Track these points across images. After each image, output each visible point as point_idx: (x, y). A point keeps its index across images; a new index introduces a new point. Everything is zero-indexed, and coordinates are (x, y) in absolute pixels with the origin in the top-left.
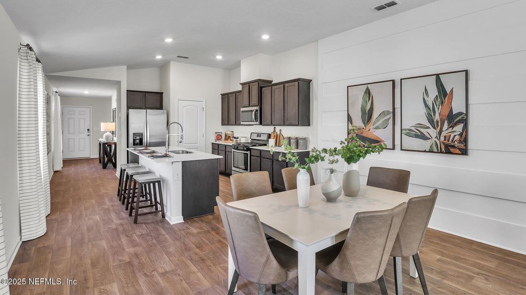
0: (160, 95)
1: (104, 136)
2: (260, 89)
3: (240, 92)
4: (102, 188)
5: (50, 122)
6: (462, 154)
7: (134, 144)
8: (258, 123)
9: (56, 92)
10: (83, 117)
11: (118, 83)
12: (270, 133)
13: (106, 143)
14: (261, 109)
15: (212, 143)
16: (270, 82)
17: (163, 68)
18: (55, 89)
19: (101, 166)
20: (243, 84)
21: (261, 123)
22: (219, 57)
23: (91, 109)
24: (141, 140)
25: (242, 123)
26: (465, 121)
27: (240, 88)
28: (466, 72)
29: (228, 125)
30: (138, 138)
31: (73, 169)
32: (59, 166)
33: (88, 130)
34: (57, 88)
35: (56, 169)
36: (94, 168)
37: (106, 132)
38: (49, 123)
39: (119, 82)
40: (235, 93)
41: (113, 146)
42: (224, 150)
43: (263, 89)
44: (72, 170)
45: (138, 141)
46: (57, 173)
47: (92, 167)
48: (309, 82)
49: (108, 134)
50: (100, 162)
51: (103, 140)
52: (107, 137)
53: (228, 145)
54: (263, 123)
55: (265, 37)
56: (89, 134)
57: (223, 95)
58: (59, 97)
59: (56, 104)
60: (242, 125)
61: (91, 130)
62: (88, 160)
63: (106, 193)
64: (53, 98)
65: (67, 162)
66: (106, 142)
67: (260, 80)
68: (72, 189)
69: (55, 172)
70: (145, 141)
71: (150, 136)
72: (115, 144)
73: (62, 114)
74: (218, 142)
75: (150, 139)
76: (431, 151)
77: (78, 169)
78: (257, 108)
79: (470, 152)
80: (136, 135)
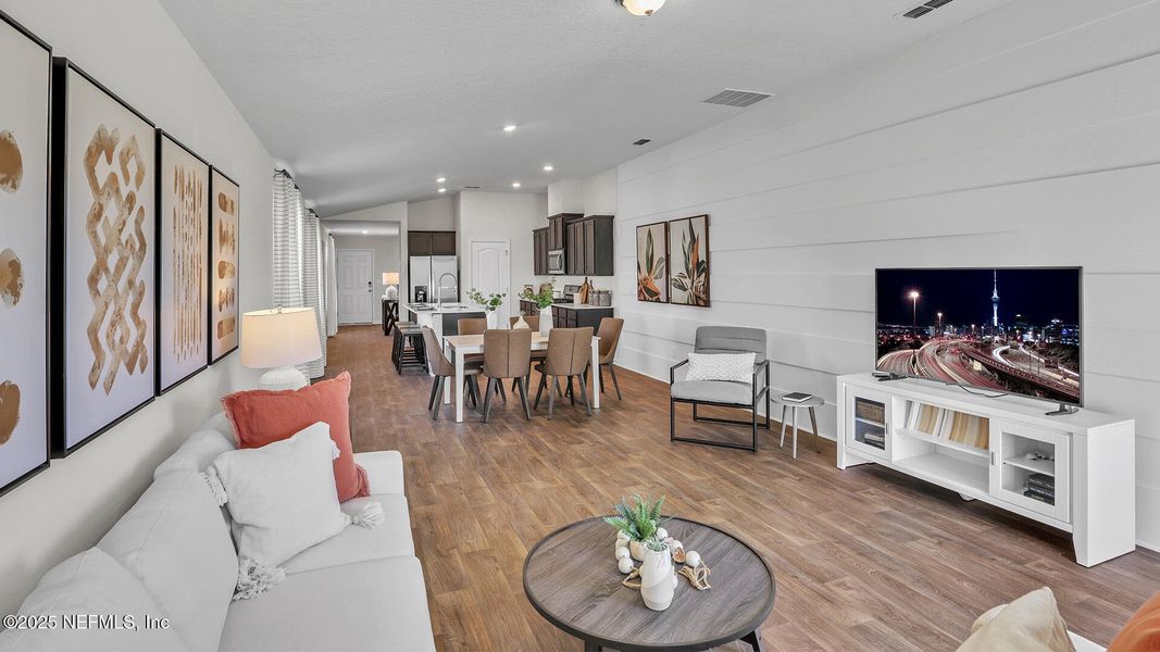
0: (452, 234)
1: (387, 292)
2: (565, 226)
3: (548, 229)
6: (705, 306)
8: (562, 272)
9: (330, 234)
10: (363, 260)
12: (579, 285)
13: (389, 301)
14: (566, 253)
17: (453, 198)
21: (566, 273)
22: (516, 185)
23: (373, 253)
24: (425, 295)
26: (707, 271)
28: (707, 217)
29: (540, 274)
30: (422, 293)
31: (350, 335)
32: (333, 332)
33: (370, 283)
35: (330, 335)
37: (389, 286)
39: (399, 222)
40: (545, 229)
41: (395, 305)
43: (568, 225)
44: (348, 336)
45: (421, 297)
48: (610, 219)
49: (391, 287)
51: (386, 297)
52: (391, 293)
54: (569, 273)
55: (548, 168)
56: (370, 289)
57: (535, 231)
60: (550, 274)
61: (373, 283)
62: (369, 326)
65: (342, 328)
66: (388, 299)
67: (563, 215)
69: (329, 337)
70: (429, 297)
72: (397, 302)
73: (337, 260)
76: (688, 304)
78: (561, 252)
79: (712, 304)
80: (418, 289)
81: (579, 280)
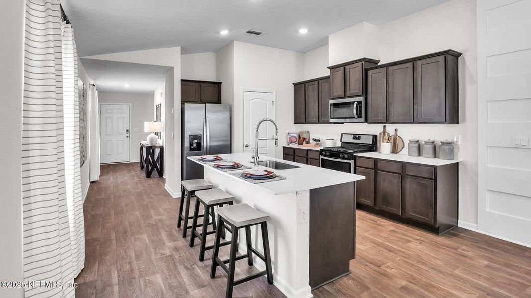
0: (218, 85)
1: (148, 138)
2: (366, 72)
3: (328, 78)
4: (152, 212)
5: (86, 121)
7: (191, 149)
8: (363, 119)
9: (93, 85)
10: (121, 115)
11: (170, 70)
12: (377, 134)
13: (151, 147)
14: (366, 99)
15: (284, 147)
16: (376, 62)
17: (222, 50)
18: (92, 82)
19: (144, 175)
20: (332, 68)
21: (366, 121)
22: (303, 31)
23: (131, 105)
24: (199, 144)
25: (331, 120)
27: (328, 73)
29: (305, 122)
30: (196, 141)
31: (112, 178)
32: (96, 176)
33: (128, 130)
34: (94, 80)
35: (92, 180)
36: (136, 178)
37: (150, 133)
38: (84, 123)
39: (171, 68)
40: (318, 80)
41: (157, 151)
42: (305, 156)
43: (370, 72)
44: (111, 180)
45: (195, 145)
46: (94, 184)
47: (133, 176)
48: (457, 55)
49: (153, 135)
50: (142, 168)
51: (147, 142)
52: (151, 140)
53: (310, 150)
54: (369, 120)
56: (128, 135)
57: (295, 85)
58: (96, 92)
59: (92, 100)
60: (331, 123)
61: (130, 131)
62: (127, 165)
63: (161, 220)
64: (89, 93)
65: (106, 168)
66: (150, 145)
67: (364, 59)
68: (113, 212)
69: (92, 182)
70: (203, 144)
71: (210, 137)
72: (162, 149)
73: (100, 112)
74: (291, 146)
75: (210, 141)
77: (118, 177)
78: (362, 99)
80: (193, 137)
81: (376, 129)
